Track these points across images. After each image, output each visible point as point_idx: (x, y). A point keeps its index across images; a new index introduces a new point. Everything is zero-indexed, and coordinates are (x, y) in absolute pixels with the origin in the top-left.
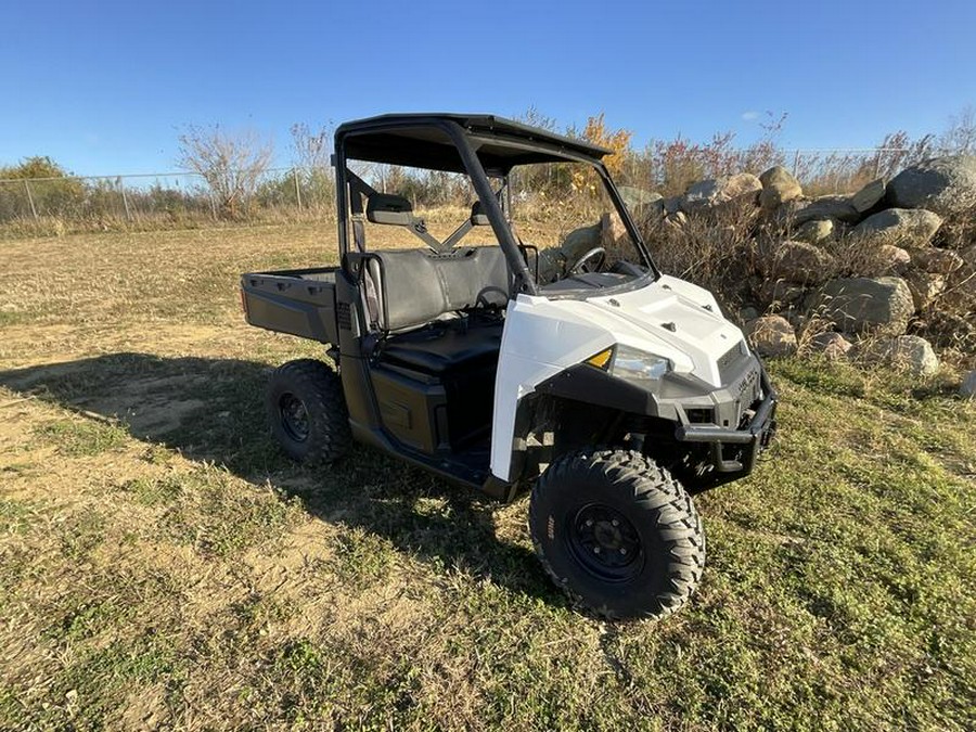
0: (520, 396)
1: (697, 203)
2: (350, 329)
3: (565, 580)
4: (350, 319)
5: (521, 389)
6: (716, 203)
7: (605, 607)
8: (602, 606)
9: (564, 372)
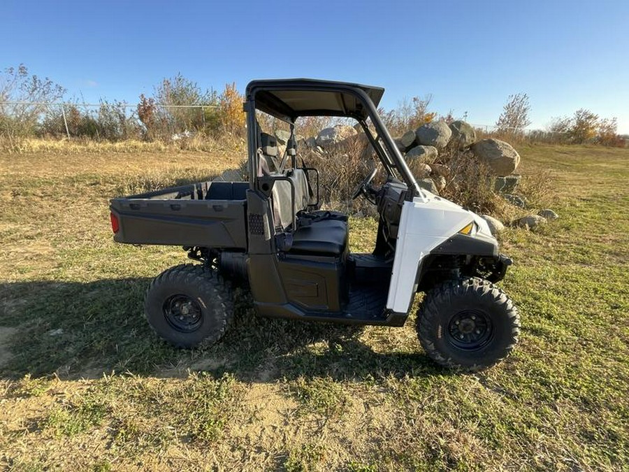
0: (421, 258)
1: (326, 141)
2: (263, 233)
3: (450, 359)
4: (263, 226)
5: (422, 254)
6: (337, 141)
7: (475, 365)
8: (473, 366)
9: (449, 240)
